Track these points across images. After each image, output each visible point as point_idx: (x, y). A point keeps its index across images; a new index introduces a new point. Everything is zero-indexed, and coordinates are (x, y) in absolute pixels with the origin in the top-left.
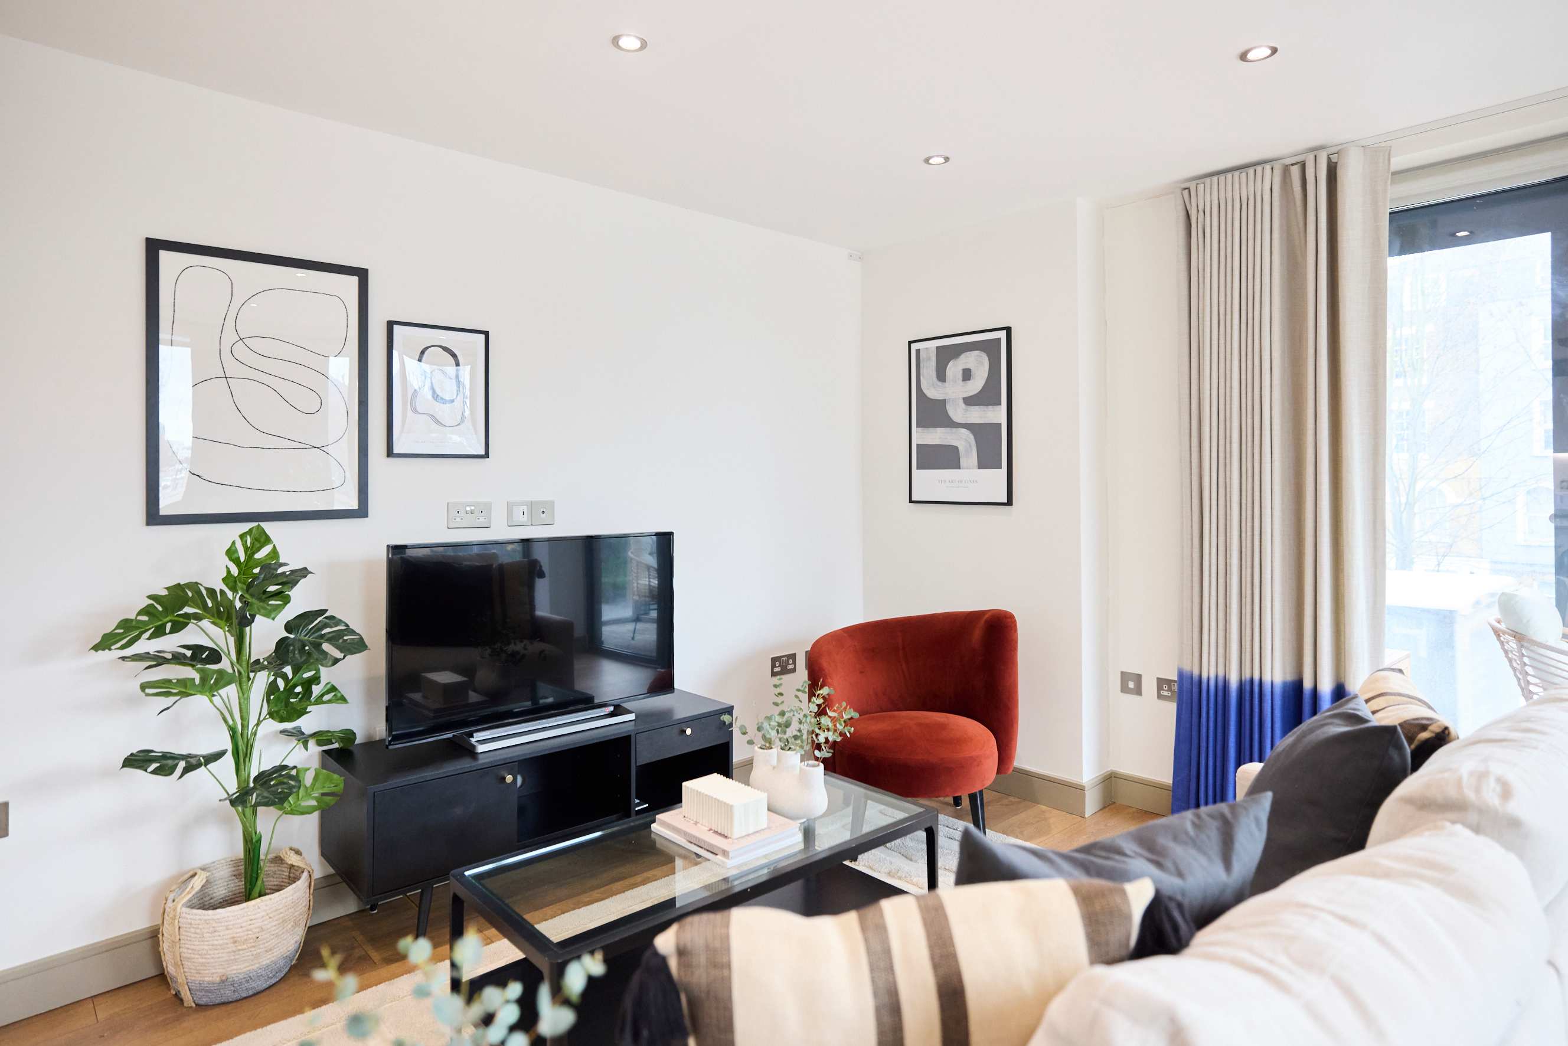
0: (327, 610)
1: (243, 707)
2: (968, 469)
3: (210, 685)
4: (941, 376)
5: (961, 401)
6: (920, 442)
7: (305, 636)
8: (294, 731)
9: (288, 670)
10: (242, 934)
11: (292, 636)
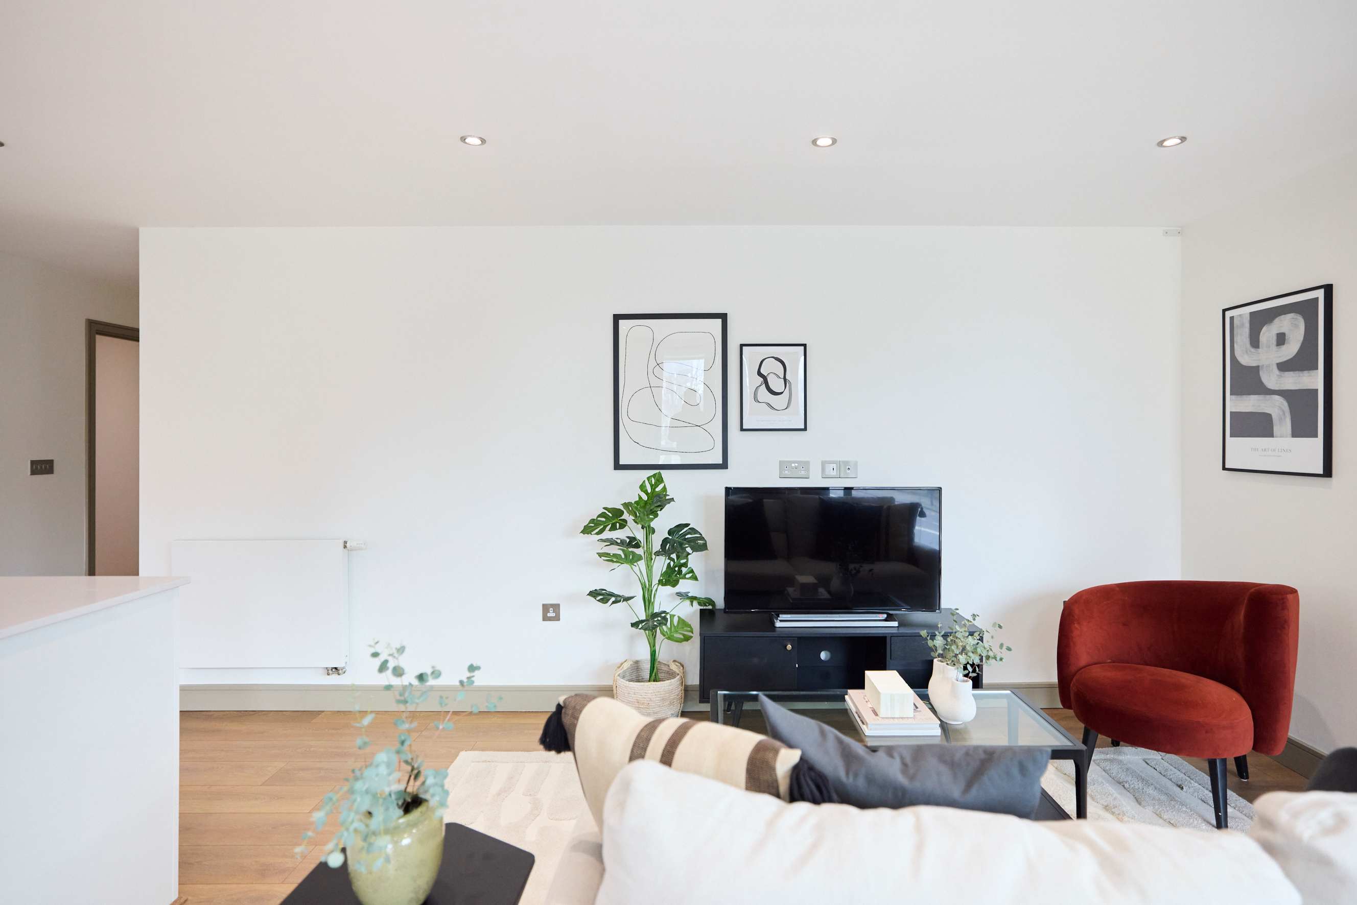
0: (690, 524)
1: (649, 575)
2: (1281, 437)
3: (632, 560)
4: (1255, 342)
5: (1275, 367)
6: (1234, 410)
7: (677, 538)
8: (683, 594)
9: (674, 556)
10: (641, 699)
11: (670, 537)
